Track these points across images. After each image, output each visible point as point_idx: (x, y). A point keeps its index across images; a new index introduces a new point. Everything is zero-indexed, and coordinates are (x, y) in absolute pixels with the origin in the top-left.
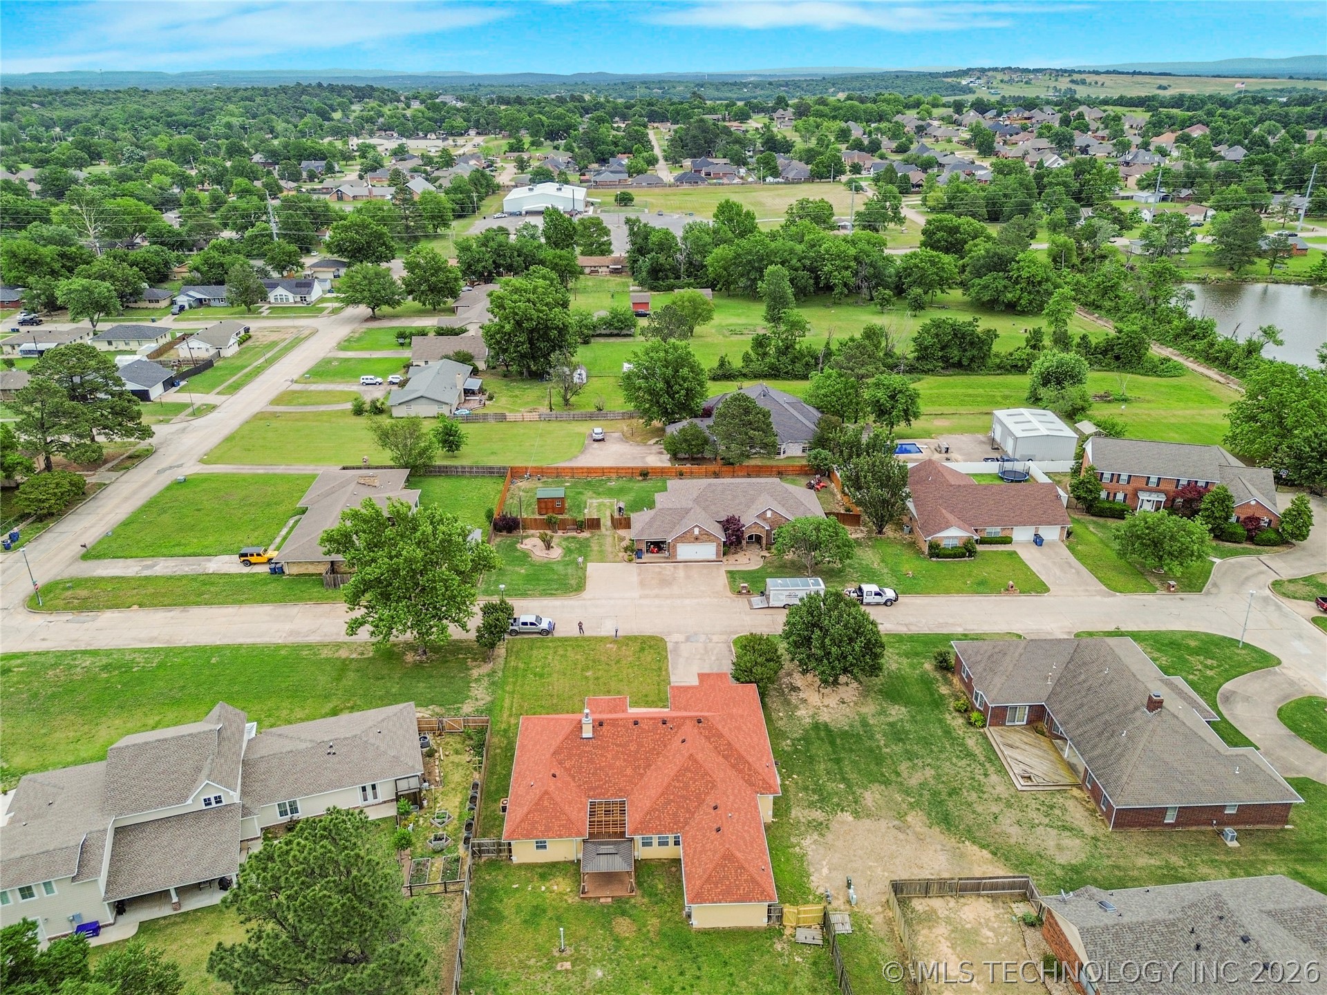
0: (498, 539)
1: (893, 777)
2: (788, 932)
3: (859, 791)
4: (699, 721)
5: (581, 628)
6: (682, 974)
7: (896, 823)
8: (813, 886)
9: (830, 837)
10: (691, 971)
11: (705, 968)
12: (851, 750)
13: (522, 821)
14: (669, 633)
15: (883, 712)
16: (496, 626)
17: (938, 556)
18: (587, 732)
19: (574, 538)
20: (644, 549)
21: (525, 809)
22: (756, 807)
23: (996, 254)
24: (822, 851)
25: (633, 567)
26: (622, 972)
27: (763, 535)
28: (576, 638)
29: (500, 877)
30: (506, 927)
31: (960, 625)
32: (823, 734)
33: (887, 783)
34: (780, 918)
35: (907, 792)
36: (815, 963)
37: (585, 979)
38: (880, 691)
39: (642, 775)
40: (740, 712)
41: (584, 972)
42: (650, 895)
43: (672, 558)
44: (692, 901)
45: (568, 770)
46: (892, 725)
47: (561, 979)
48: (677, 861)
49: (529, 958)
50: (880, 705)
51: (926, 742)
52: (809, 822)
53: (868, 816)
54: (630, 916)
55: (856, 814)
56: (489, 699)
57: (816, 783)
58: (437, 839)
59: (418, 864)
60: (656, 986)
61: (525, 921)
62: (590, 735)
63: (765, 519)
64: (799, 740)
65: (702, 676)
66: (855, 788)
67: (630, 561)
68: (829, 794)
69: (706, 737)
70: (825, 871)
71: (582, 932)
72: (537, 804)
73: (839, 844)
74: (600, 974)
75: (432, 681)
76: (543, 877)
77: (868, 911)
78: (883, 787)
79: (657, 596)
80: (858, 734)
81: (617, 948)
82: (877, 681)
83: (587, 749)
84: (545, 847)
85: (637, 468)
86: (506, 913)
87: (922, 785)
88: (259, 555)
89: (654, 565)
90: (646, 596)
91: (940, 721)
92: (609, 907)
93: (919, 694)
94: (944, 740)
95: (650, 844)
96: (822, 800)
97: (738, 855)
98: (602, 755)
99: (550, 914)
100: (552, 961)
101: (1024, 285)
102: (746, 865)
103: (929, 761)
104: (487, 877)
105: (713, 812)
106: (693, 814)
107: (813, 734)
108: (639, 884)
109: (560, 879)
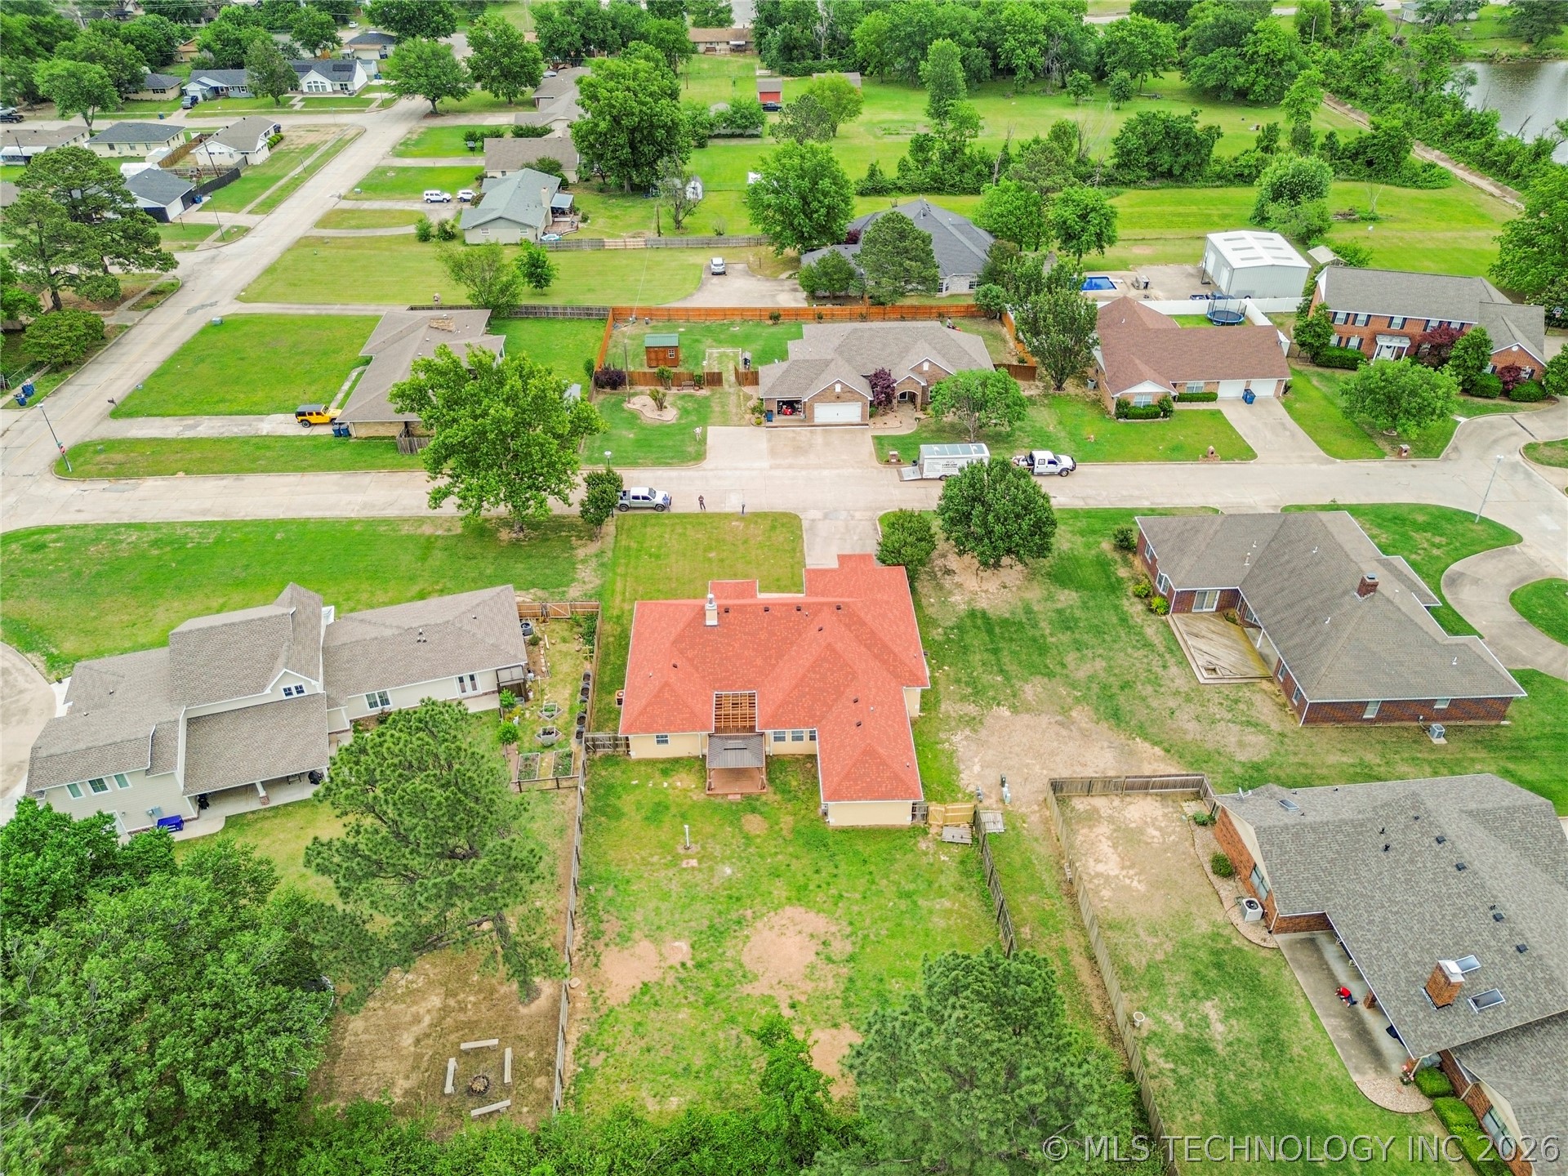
0: (601, 397)
1: (1058, 669)
2: (933, 831)
3: (1018, 684)
4: (839, 608)
5: (702, 503)
6: (817, 872)
7: (1059, 718)
8: (962, 783)
9: (983, 733)
10: (827, 869)
11: (843, 867)
12: (1011, 640)
13: (641, 714)
14: (805, 510)
15: (1050, 597)
16: (603, 500)
17: (1126, 417)
18: (712, 620)
19: (691, 396)
20: (775, 410)
21: (644, 702)
22: (901, 700)
24: (973, 747)
25: (762, 432)
26: (753, 869)
27: (919, 393)
28: (697, 515)
29: (618, 773)
30: (625, 824)
31: (1147, 499)
32: (979, 622)
33: (1050, 675)
34: (925, 816)
35: (1074, 685)
36: (962, 862)
37: (713, 876)
38: (1049, 574)
39: (774, 666)
40: (885, 598)
41: (711, 869)
42: (783, 792)
43: (809, 422)
44: (829, 798)
45: (691, 660)
46: (1059, 612)
47: (686, 877)
48: (812, 757)
49: (652, 855)
50: (1048, 589)
51: (1098, 631)
52: (961, 717)
53: (1028, 711)
54: (761, 814)
55: (1014, 710)
56: (598, 582)
57: (970, 675)
58: (545, 733)
59: (527, 759)
60: (789, 884)
61: (647, 818)
62: (715, 623)
63: (921, 373)
64: (952, 628)
65: (842, 559)
66: (1014, 681)
67: (759, 424)
68: (984, 687)
69: (846, 625)
70: (977, 768)
71: (709, 829)
72: (656, 696)
73: (994, 740)
74: (728, 871)
75: (532, 562)
76: (665, 773)
77: (1023, 810)
78: (1046, 680)
79: (790, 467)
80: (1020, 623)
81: (747, 846)
82: (1045, 563)
83: (712, 637)
84: (666, 742)
85: (766, 309)
86: (625, 810)
87: (1091, 678)
88: (319, 414)
89: (786, 429)
90: (778, 467)
91: (1116, 607)
92: (738, 804)
93: (1094, 578)
94: (1119, 628)
95: (783, 739)
96: (976, 693)
97: (881, 750)
98: (728, 644)
99: (673, 810)
100: (677, 858)
101: (1261, 65)
102: (890, 762)
103: (1101, 651)
104: (604, 773)
105: (853, 706)
106: (830, 707)
107: (968, 622)
108: (771, 780)
109: (684, 775)
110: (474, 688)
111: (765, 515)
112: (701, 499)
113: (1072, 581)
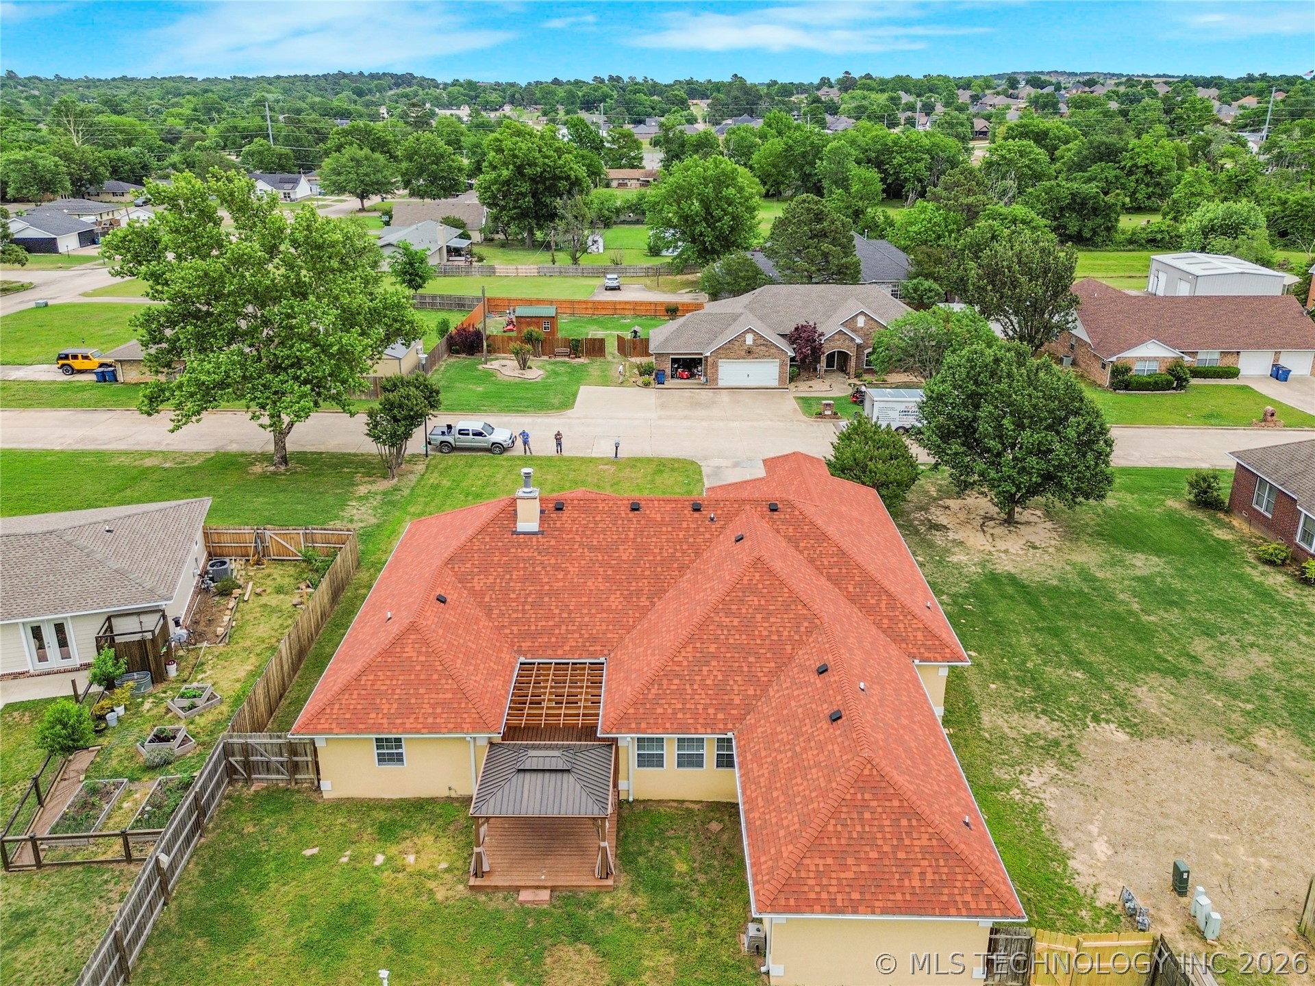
0: (452, 360)
1: (1185, 663)
3: (1121, 686)
4: (774, 509)
5: (559, 444)
7: (1232, 748)
8: (1082, 882)
9: (1087, 773)
12: (1077, 617)
13: (346, 689)
14: (706, 458)
15: (1117, 562)
16: (401, 406)
17: (1127, 387)
18: (528, 520)
19: (565, 363)
20: (668, 372)
21: (359, 665)
22: (918, 686)
23: (1104, 143)
24: (1077, 801)
25: (650, 396)
27: (852, 353)
28: (550, 459)
29: (282, 831)
30: (250, 958)
31: (1202, 460)
32: (1010, 590)
33: (1177, 673)
35: (1229, 690)
38: (1100, 535)
39: (645, 611)
40: (855, 514)
42: (654, 888)
43: (711, 383)
44: (773, 908)
45: (478, 595)
46: (1145, 580)
48: (729, 810)
50: (1107, 552)
51: (1227, 607)
52: (1028, 740)
53: (1162, 733)
54: (595, 943)
55: (1132, 729)
56: (373, 521)
57: (1021, 668)
58: (160, 738)
59: (94, 791)
61: (308, 946)
62: (534, 526)
63: (854, 330)
64: (966, 597)
65: (770, 463)
66: (1109, 680)
67: (647, 385)
68: (1055, 688)
69: (789, 539)
70: (1102, 848)
72: (386, 652)
73: (1115, 785)
75: (281, 496)
76: (387, 832)
78: (1170, 680)
79: (686, 418)
80: (1080, 592)
82: (1089, 511)
83: (525, 554)
84: (399, 758)
85: (662, 304)
86: (264, 921)
87: (1258, 680)
88: (85, 357)
89: (680, 392)
90: (670, 418)
91: (1241, 578)
92: (540, 915)
93: (1177, 539)
94: (1263, 606)
95: (657, 761)
96: (1044, 697)
97: (900, 779)
98: (557, 568)
99: (380, 928)
102: (924, 808)
103: (1251, 639)
104: (250, 829)
105: (818, 681)
106: (765, 688)
107: (989, 590)
108: (627, 858)
109: (429, 839)
110: (66, 656)
111: (649, 460)
112: (558, 438)
113: (1145, 545)
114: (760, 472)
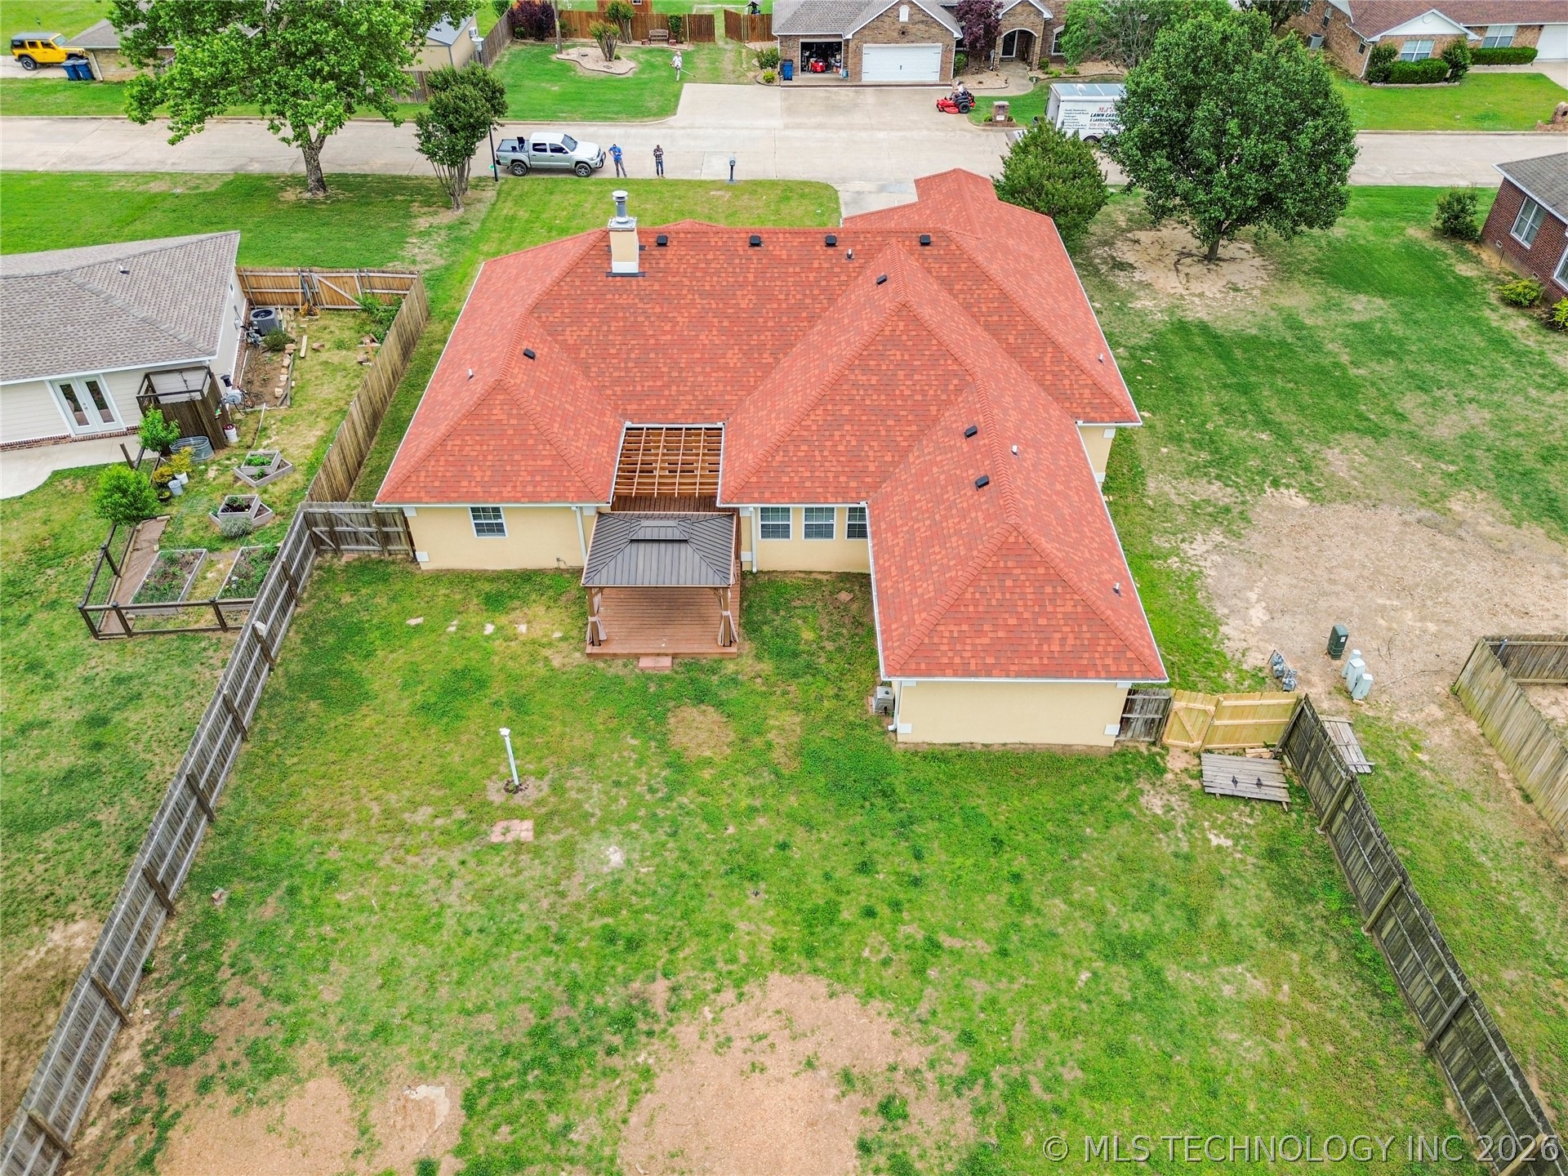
0: (517, 48)
1: (1389, 422)
2: (1176, 762)
3: (1309, 448)
4: (925, 243)
5: (659, 163)
6: (864, 868)
7: (1423, 513)
8: (1231, 647)
9: (1256, 540)
10: (893, 861)
11: (937, 856)
12: (1273, 371)
13: (431, 454)
14: (844, 180)
15: (1330, 306)
17: (1386, 80)
18: (626, 260)
19: (662, 50)
20: (798, 62)
21: (443, 429)
22: (1078, 449)
24: (1240, 568)
25: (774, 96)
26: (685, 854)
27: (1037, 34)
28: (648, 182)
29: (382, 601)
30: (366, 720)
31: (1462, 176)
32: (1199, 341)
33: (1377, 433)
34: (1155, 727)
35: (1434, 451)
36: (1273, 854)
37: (568, 872)
38: (1318, 272)
39: (767, 370)
40: (1024, 248)
41: (569, 849)
42: (780, 654)
43: (853, 79)
44: (903, 670)
45: (572, 350)
46: (1361, 327)
47: (496, 870)
48: (859, 581)
49: (414, 805)
50: (1324, 293)
51: (1452, 358)
52: (1196, 506)
53: (1346, 497)
54: (720, 705)
55: (1311, 491)
56: (441, 262)
57: (1200, 428)
58: (233, 507)
59: (172, 561)
60: (784, 901)
61: (425, 708)
62: (632, 267)
64: (1146, 349)
66: (1297, 442)
67: (769, 81)
68: (1235, 451)
69: (942, 280)
70: (1258, 615)
71: (580, 741)
72: (471, 415)
73: (1283, 554)
74: (616, 857)
75: (325, 231)
76: (494, 603)
77: (1403, 715)
78: (1368, 440)
79: (820, 126)
80: (1283, 343)
81: (676, 787)
82: (1312, 242)
83: (624, 299)
84: (499, 529)
86: (376, 686)
87: (1469, 439)
88: (46, 45)
89: (816, 90)
90: (799, 126)
91: (1475, 323)
92: (662, 680)
93: (1410, 277)
94: (1494, 355)
95: (783, 532)
96: (1221, 461)
97: (1047, 546)
98: (662, 317)
99: (497, 691)
100: (481, 815)
102: (1071, 575)
103: (1471, 393)
104: (347, 599)
105: (965, 445)
106: (905, 453)
107: (1175, 341)
108: (751, 627)
109: (539, 610)
110: (108, 418)
111: (773, 184)
112: (658, 154)
113: (1370, 284)
114: (911, 196)
